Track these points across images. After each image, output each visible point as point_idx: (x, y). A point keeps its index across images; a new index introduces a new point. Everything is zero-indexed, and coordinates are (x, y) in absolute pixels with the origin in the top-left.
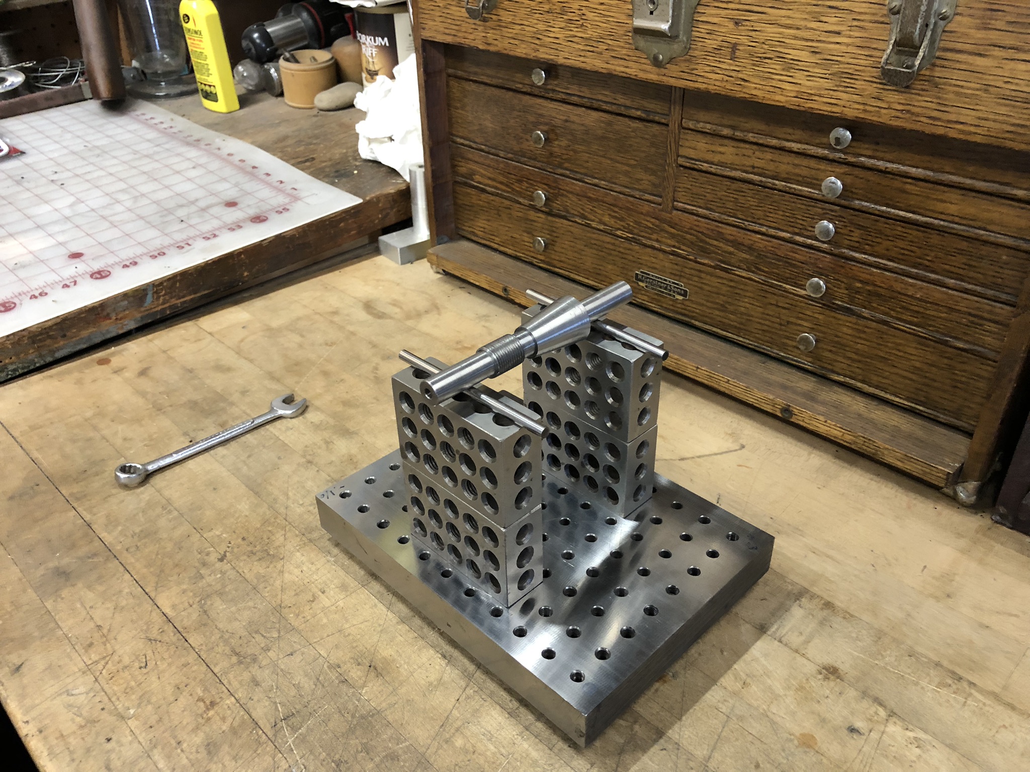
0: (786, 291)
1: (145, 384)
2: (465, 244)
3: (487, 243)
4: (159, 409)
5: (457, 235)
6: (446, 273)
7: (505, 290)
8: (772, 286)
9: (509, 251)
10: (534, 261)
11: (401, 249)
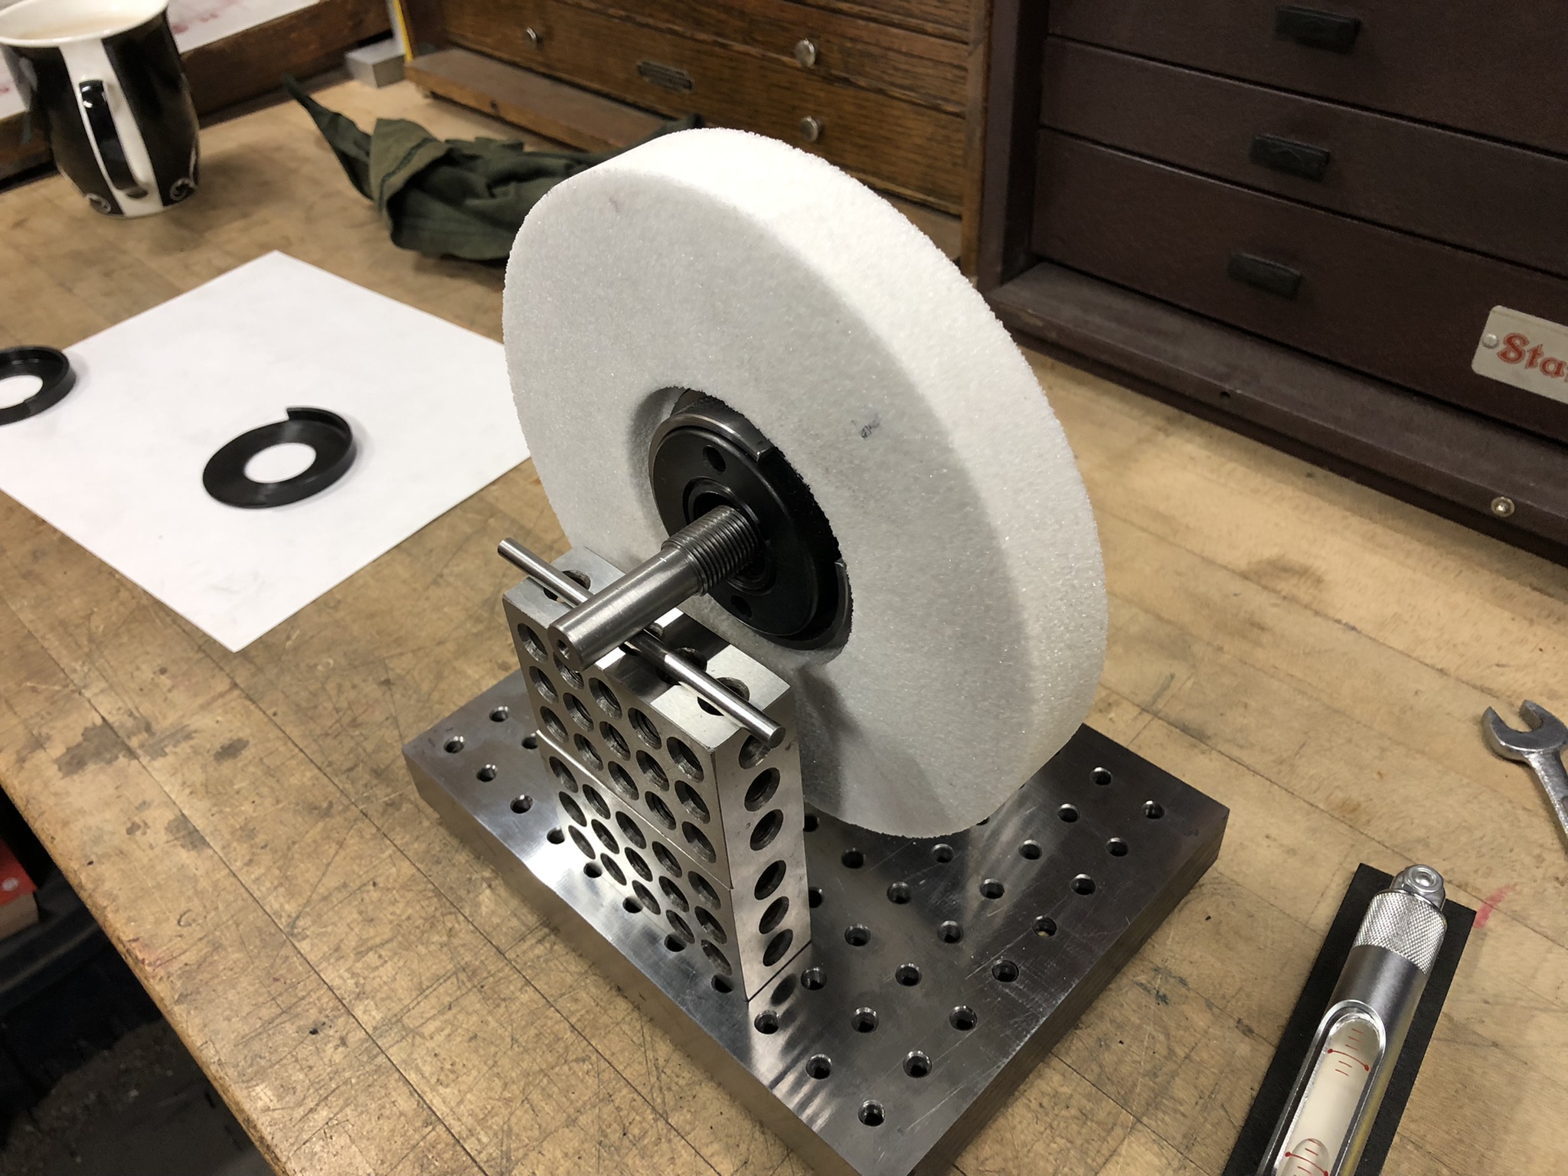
0: (784, 64)
1: (21, 236)
2: (456, 54)
3: (477, 47)
4: (32, 261)
5: (443, 43)
6: (435, 96)
7: (494, 105)
8: (771, 60)
9: (505, 56)
10: (534, 66)
11: (375, 66)
